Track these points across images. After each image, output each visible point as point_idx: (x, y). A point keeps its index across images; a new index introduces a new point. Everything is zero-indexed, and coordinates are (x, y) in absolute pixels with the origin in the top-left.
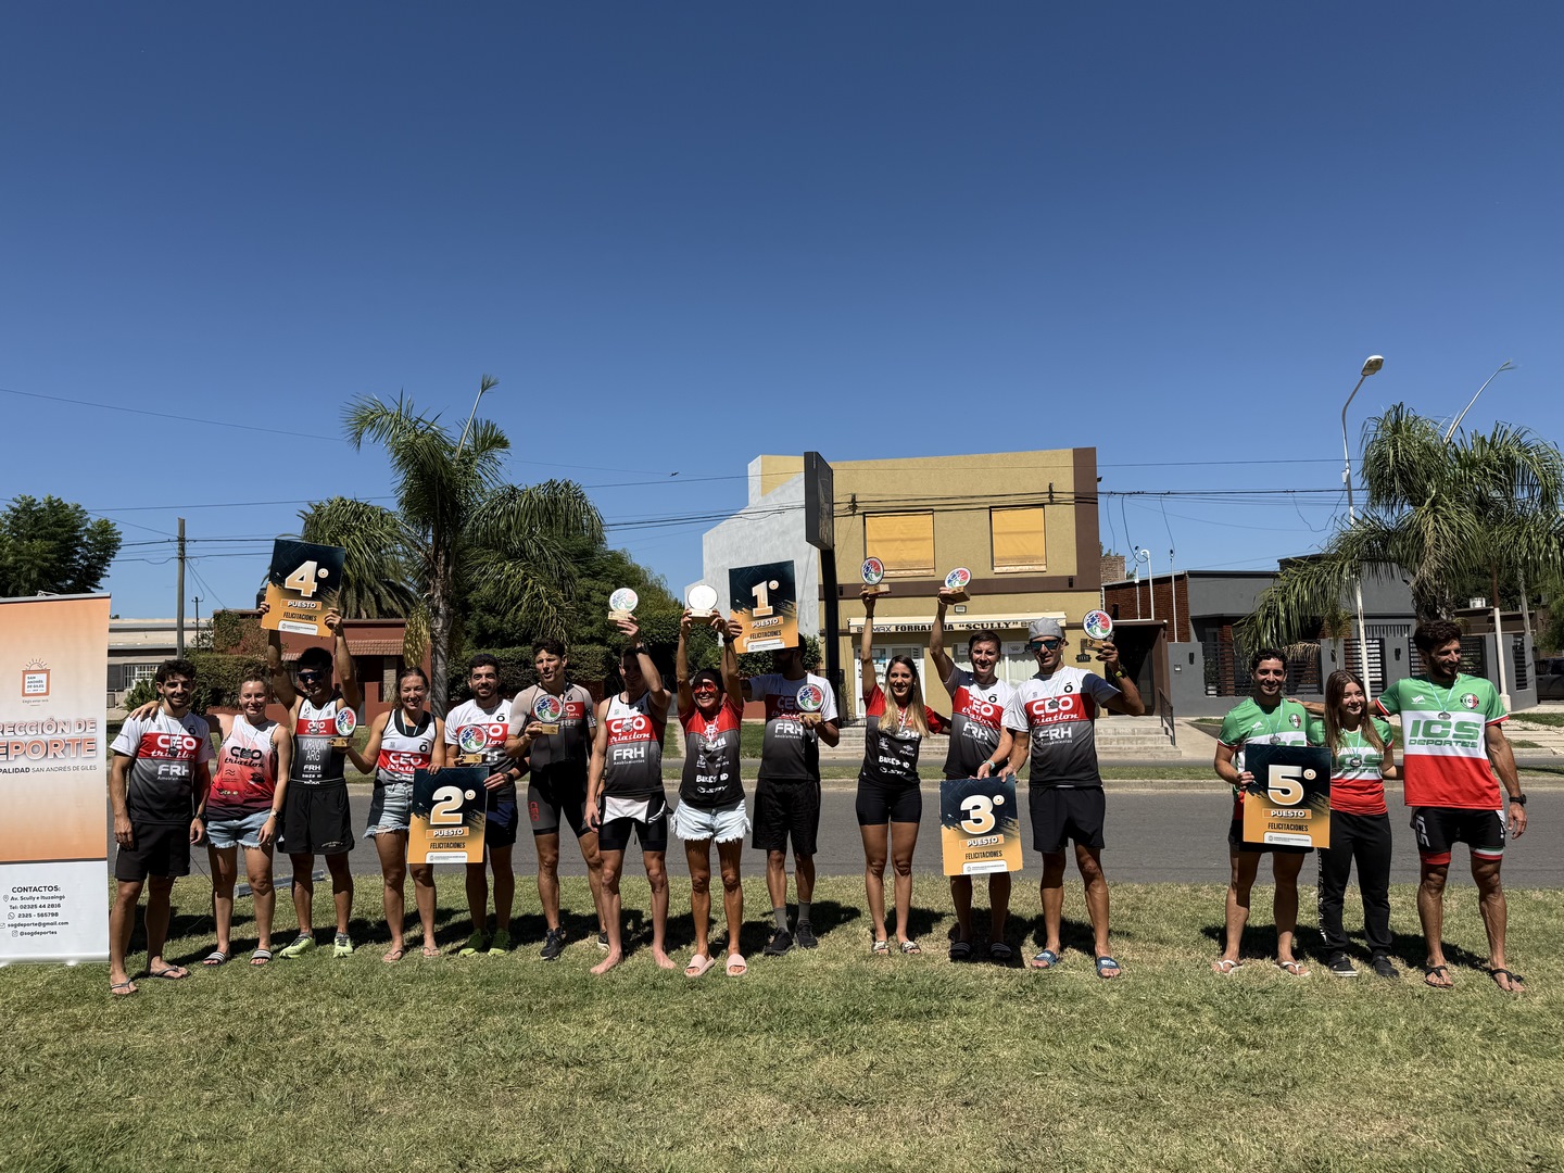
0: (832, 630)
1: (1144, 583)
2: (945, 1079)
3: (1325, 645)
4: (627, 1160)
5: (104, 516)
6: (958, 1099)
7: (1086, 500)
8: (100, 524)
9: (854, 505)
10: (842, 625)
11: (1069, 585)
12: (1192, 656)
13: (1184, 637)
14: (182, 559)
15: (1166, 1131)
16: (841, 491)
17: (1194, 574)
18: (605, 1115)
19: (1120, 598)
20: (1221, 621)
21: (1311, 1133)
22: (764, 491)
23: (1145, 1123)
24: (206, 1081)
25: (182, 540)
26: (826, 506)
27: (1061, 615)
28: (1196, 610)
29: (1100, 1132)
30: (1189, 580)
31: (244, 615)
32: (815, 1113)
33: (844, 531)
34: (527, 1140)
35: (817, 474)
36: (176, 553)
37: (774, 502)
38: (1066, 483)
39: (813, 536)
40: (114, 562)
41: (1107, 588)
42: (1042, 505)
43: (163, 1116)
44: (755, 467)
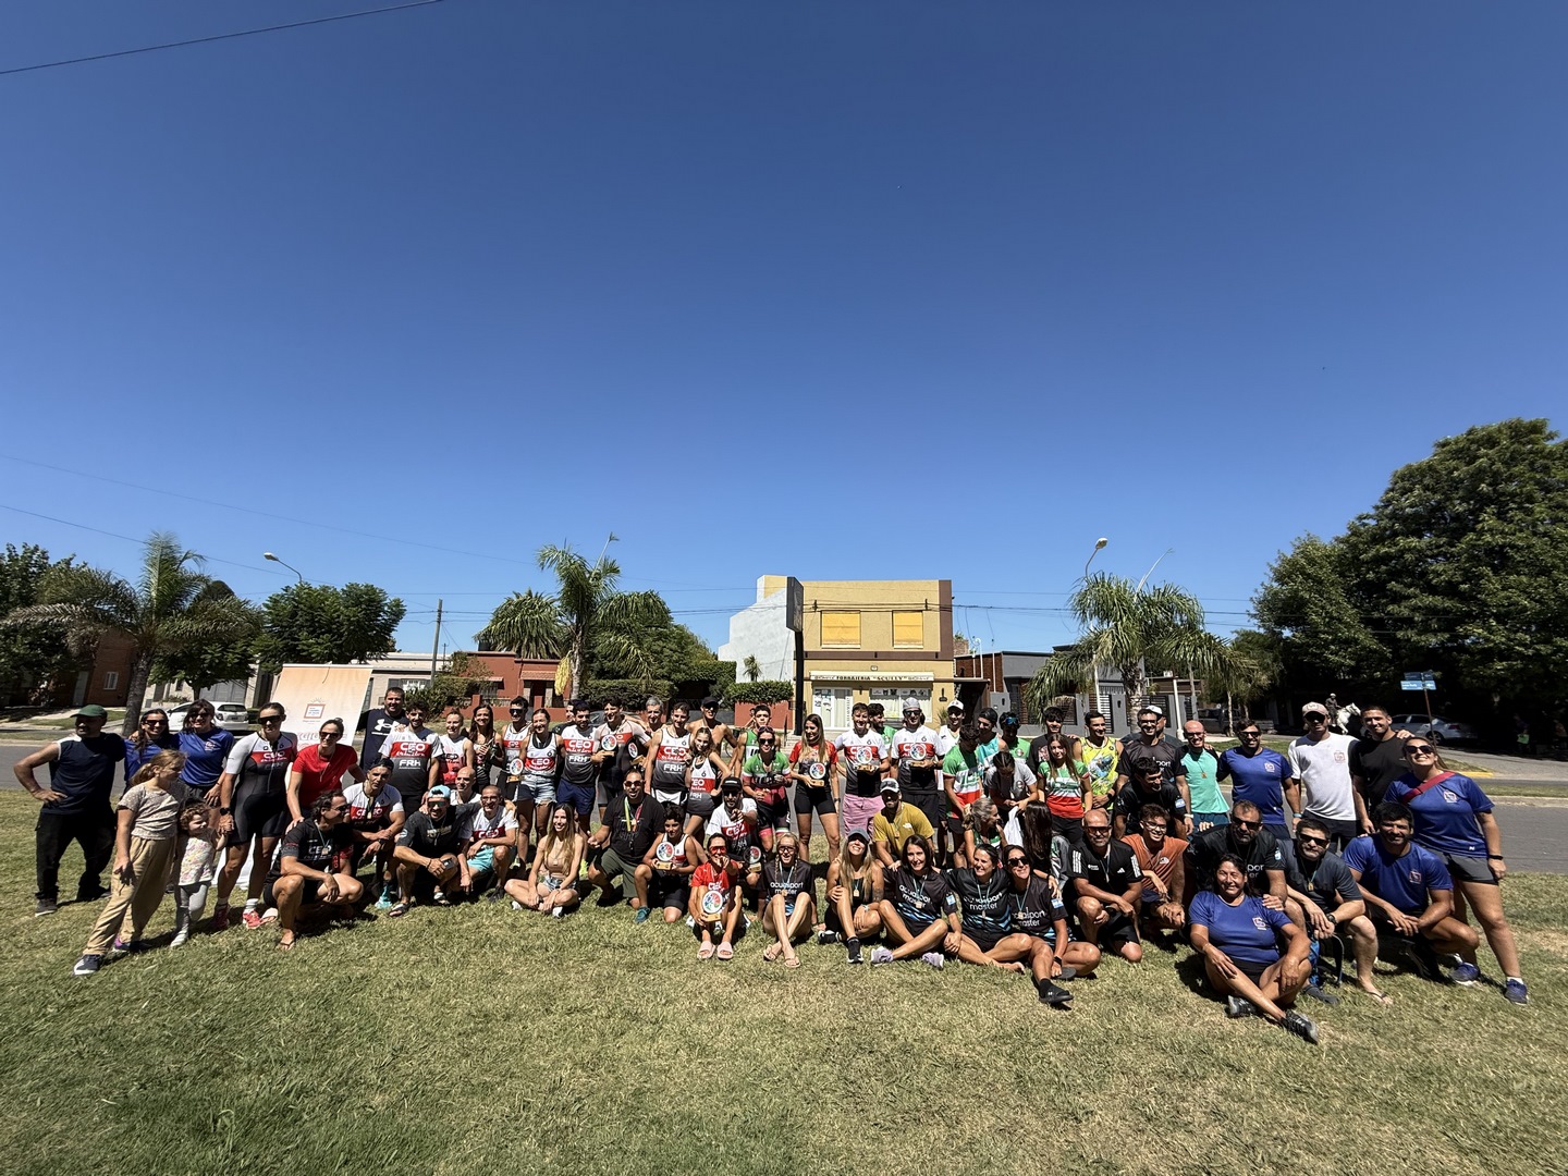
0: (800, 678)
1: (978, 657)
2: (824, 967)
3: (1078, 698)
4: (639, 1011)
5: (397, 597)
6: (831, 979)
7: (946, 609)
8: (395, 601)
9: (815, 607)
10: (806, 675)
11: (936, 657)
12: (1003, 700)
13: (1000, 689)
14: (439, 622)
15: (943, 1005)
16: (808, 598)
17: (1005, 653)
18: (632, 981)
19: (964, 665)
20: (1021, 680)
21: (1024, 1010)
22: (766, 595)
23: (933, 1000)
24: (413, 949)
25: (440, 611)
26: (799, 607)
27: (931, 674)
28: (1006, 674)
29: (906, 1004)
30: (1003, 656)
31: (470, 654)
32: (750, 985)
33: (809, 621)
34: (587, 994)
35: (794, 588)
36: (436, 618)
37: (771, 602)
38: (935, 599)
39: (790, 624)
40: (400, 623)
41: (957, 659)
42: (921, 611)
43: (387, 971)
44: (761, 582)
